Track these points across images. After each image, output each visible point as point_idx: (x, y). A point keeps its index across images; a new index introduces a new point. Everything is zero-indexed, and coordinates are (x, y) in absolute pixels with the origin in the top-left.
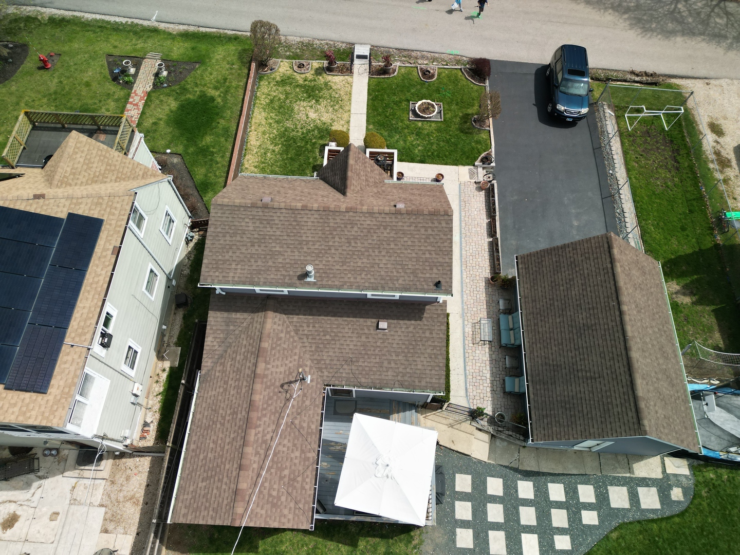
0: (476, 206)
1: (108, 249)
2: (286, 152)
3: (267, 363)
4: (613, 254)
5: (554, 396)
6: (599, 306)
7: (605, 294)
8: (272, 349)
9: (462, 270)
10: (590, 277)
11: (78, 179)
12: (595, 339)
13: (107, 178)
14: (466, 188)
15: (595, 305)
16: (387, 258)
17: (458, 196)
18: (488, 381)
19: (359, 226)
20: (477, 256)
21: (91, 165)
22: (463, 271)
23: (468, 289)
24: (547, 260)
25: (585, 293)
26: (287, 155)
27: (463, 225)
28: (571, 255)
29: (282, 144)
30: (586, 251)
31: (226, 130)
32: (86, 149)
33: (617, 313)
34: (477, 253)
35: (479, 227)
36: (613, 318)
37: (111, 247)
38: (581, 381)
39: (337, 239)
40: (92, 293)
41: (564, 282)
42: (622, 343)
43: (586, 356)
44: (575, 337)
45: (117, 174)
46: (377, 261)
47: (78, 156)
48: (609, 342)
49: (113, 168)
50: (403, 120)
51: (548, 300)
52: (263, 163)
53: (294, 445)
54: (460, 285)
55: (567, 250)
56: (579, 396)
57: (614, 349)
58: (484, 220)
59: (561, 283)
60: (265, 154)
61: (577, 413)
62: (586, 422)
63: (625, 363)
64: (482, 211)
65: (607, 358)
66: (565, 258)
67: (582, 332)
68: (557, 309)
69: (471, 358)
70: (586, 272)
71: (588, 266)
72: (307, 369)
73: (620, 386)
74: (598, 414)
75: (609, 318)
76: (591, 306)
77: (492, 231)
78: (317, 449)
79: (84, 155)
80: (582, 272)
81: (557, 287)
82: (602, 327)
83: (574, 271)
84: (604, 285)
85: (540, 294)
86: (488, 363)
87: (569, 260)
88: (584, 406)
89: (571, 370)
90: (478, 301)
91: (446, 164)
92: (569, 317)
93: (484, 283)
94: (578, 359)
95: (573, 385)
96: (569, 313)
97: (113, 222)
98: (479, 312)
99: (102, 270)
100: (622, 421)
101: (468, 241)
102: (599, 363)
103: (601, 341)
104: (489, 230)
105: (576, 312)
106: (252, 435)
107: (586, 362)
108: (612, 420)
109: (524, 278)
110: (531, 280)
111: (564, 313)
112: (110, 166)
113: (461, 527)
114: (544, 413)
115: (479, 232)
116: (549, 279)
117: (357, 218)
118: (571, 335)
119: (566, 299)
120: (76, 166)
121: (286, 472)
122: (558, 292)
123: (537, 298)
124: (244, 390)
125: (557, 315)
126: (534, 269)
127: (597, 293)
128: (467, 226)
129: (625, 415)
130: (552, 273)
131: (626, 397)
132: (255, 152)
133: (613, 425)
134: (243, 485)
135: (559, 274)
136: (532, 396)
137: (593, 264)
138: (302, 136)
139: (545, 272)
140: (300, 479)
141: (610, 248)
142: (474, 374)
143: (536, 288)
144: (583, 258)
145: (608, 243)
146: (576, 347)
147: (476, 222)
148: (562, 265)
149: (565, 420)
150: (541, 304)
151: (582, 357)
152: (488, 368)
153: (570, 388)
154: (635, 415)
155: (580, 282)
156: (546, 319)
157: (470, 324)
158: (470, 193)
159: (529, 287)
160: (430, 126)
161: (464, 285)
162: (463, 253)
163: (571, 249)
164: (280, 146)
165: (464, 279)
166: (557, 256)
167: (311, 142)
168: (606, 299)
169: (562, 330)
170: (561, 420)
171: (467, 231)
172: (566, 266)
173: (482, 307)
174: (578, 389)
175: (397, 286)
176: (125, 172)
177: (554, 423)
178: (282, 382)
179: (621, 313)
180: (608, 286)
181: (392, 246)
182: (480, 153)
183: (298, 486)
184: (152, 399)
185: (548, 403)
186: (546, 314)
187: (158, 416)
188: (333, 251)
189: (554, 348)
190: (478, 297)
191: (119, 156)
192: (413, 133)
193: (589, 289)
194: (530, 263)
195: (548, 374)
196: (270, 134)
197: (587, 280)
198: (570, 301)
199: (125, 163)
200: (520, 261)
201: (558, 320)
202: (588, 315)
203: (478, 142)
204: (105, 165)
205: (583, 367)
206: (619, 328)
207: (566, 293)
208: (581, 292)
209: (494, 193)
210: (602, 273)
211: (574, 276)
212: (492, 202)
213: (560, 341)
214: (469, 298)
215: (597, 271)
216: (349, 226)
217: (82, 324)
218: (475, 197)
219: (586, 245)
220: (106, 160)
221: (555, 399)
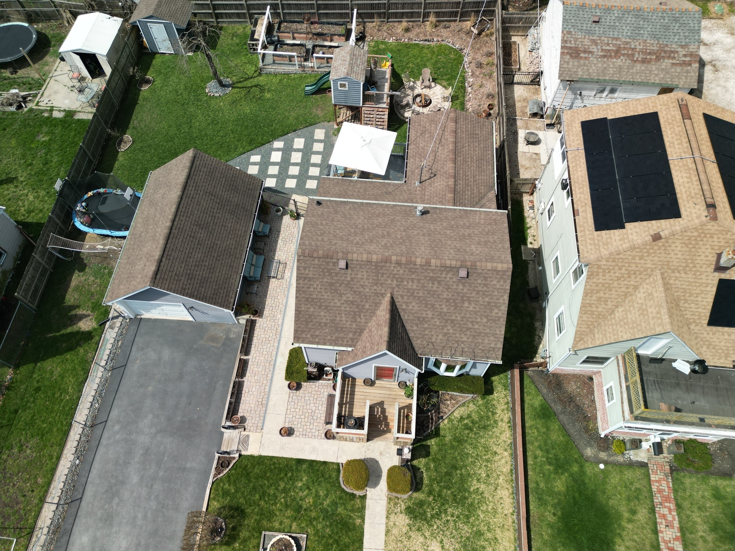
0: (252, 398)
1: (582, 212)
2: (463, 480)
3: (448, 186)
4: (156, 266)
5: (240, 197)
6: (186, 236)
7: (177, 241)
8: (445, 195)
9: (282, 326)
10: (182, 259)
11: (644, 293)
12: (198, 215)
13: (623, 311)
14: (256, 422)
15: (188, 238)
16: (358, 222)
17: (268, 411)
18: (280, 238)
19: (380, 245)
20: (264, 340)
21: (640, 312)
22: (280, 326)
23: (280, 308)
24: (209, 293)
25: (191, 250)
26: (461, 474)
27: (270, 376)
28: (188, 286)
29: (469, 492)
30: (175, 282)
31: (542, 502)
32: (652, 322)
33: (176, 223)
34: (263, 343)
35: (254, 372)
36: (180, 221)
37: (581, 214)
38: (219, 197)
39: (399, 237)
40: (580, 181)
41: (203, 268)
42: (182, 203)
43: (210, 209)
44: (211, 224)
45: (616, 321)
46: (366, 220)
47: (654, 311)
48: (191, 209)
49: (622, 323)
50: (315, 535)
51: (221, 261)
52: (487, 461)
53: (423, 149)
54: (287, 312)
55: (190, 291)
56: (224, 190)
57: (189, 203)
58: (248, 380)
59: (206, 268)
60: (488, 476)
61: (230, 181)
62: (226, 174)
63: (186, 191)
64: (247, 391)
65: (196, 200)
66: (194, 286)
67: (205, 225)
68: (217, 250)
69: (290, 254)
70: (183, 265)
71: (179, 269)
72: (418, 189)
73: (196, 181)
74: (217, 174)
75: (183, 223)
76: (191, 239)
77: (243, 365)
78: (409, 151)
79: (651, 316)
80: (186, 267)
81: (210, 267)
82: (190, 221)
83: (192, 271)
84: (175, 248)
85: (225, 269)
86: (278, 250)
87: (192, 283)
88: (223, 182)
89: (223, 206)
90: (273, 297)
91: (273, 457)
92: (210, 240)
93: (264, 314)
94: (216, 210)
95: (225, 197)
96: (210, 243)
97: (587, 233)
98: (275, 288)
99: (580, 197)
100: (205, 163)
101: (270, 356)
102: (203, 201)
103: (196, 212)
104: (245, 368)
105: (204, 241)
106: (451, 147)
107: (211, 205)
108: (210, 167)
109: (232, 288)
110: (227, 284)
111: (212, 245)
112: (625, 323)
113: (317, 164)
114: (250, 192)
115: (255, 366)
116: (213, 276)
117: (381, 251)
118: (214, 227)
119: (206, 254)
120: (652, 302)
121: (427, 136)
122: (211, 262)
123: (228, 268)
124: (461, 172)
125: (218, 246)
126: (222, 292)
127: (183, 245)
128: (266, 373)
129: (201, 165)
130: (209, 280)
131: (195, 173)
132: (501, 478)
133: (210, 163)
134: (453, 124)
135: (204, 275)
136: (255, 205)
137: (175, 268)
138: (447, 506)
139: (214, 284)
140: (419, 135)
141: (156, 273)
142: (290, 242)
143: (226, 276)
144: (180, 278)
145: (155, 278)
146: (213, 218)
147: (256, 378)
148: (199, 281)
149: (238, 181)
150: (227, 261)
151: (212, 210)
152: (278, 246)
153: (228, 197)
154: (195, 161)
155: (191, 261)
156: (227, 248)
157: (285, 279)
158: (254, 416)
159: (231, 279)
160: (281, 523)
161: (283, 313)
162: (277, 344)
163: (187, 291)
164: (472, 489)
165: (282, 318)
166: (200, 291)
167: (434, 496)
168: (179, 237)
169: (218, 234)
170: (241, 182)
171: (267, 368)
172: (196, 279)
173: (272, 292)
174: (223, 193)
175: (351, 205)
176: (611, 327)
177: (246, 183)
178: (435, 177)
179: (173, 221)
180: (172, 246)
181: (352, 231)
182: (228, 475)
183: (419, 131)
184: (533, 224)
185: (246, 196)
186: (226, 251)
187: (526, 214)
188: (402, 229)
189: (229, 226)
190: (273, 301)
191: (622, 337)
192: (305, 510)
193: (187, 251)
194: (224, 299)
195: (239, 212)
196: (487, 511)
197: (185, 258)
198: (204, 251)
199: (614, 335)
200: (232, 305)
201: (219, 242)
202: (196, 234)
203: (226, 493)
204: (629, 320)
205: (214, 204)
206: (179, 213)
207: (205, 258)
208: (194, 253)
209: (229, 408)
210: (172, 258)
211: (193, 268)
212: (234, 397)
213: (223, 228)
214: (281, 301)
215: (174, 261)
216: (389, 245)
217: (578, 162)
218: (249, 410)
219: (174, 286)
220: (631, 326)
221: (240, 196)
